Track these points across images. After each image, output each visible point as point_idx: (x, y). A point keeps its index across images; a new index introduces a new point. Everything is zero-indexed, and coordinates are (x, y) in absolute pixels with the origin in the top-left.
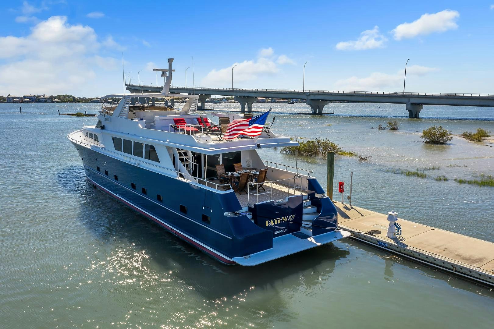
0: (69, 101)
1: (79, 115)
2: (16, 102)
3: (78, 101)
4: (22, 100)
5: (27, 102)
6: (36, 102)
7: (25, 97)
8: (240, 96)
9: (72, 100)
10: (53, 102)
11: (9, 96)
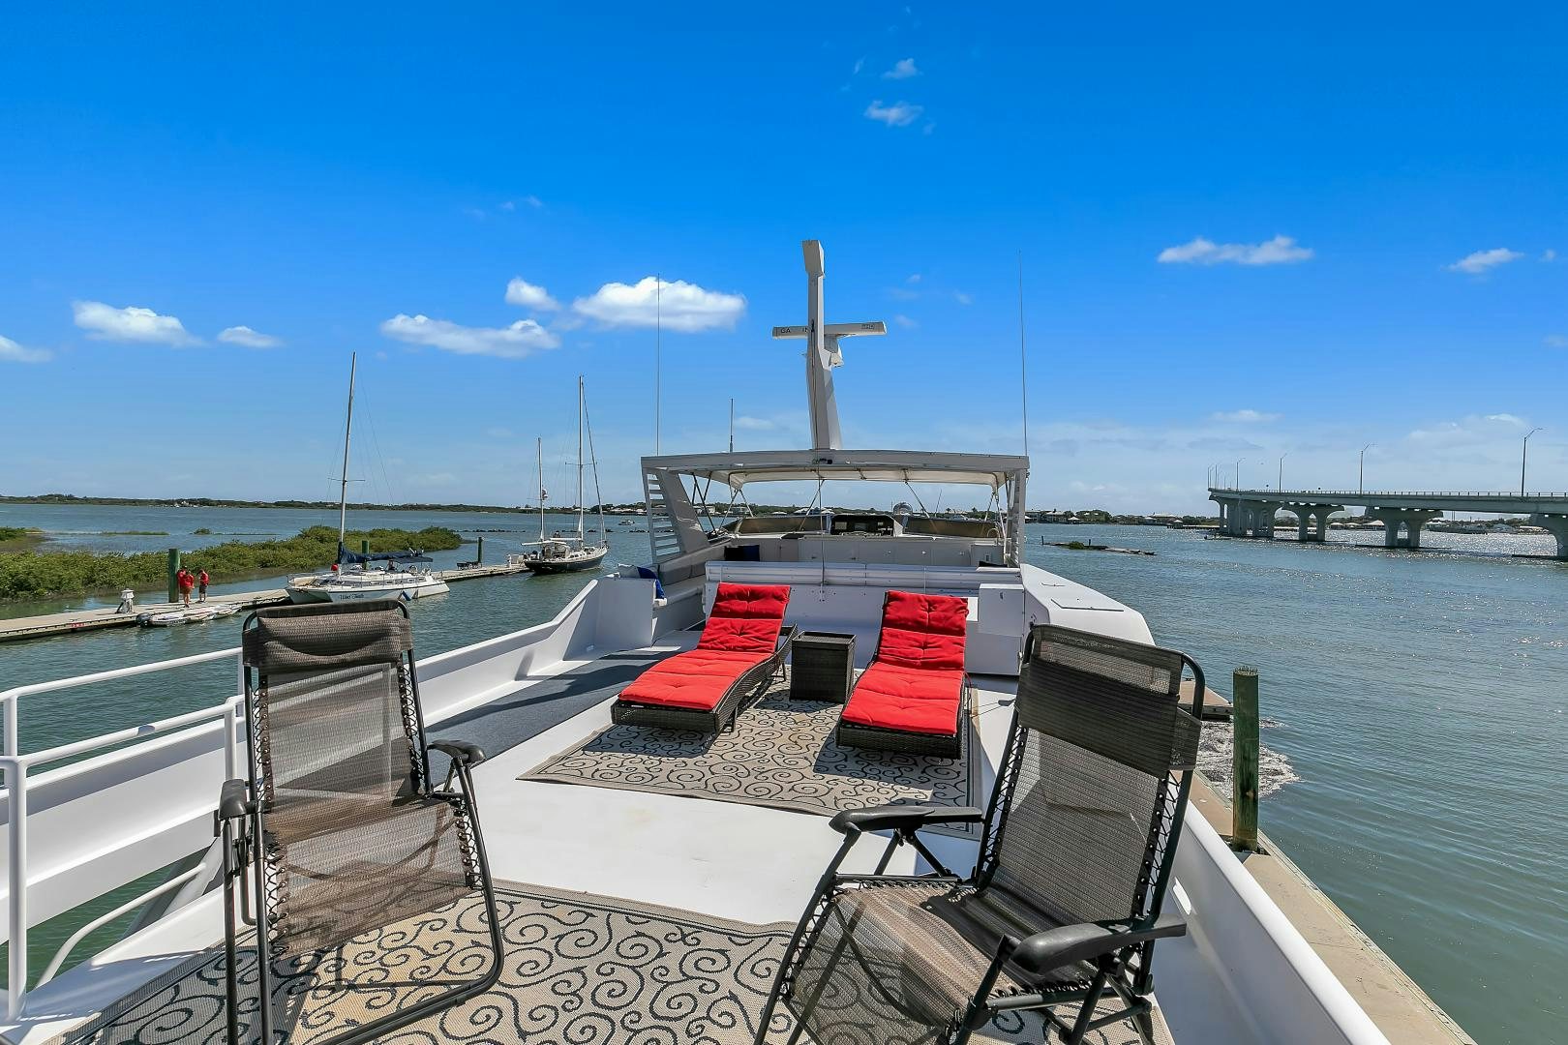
0: (1098, 521)
1: (1075, 546)
3: (1115, 521)
6: (1041, 521)
8: (1552, 515)
9: (1103, 518)
10: (1068, 522)
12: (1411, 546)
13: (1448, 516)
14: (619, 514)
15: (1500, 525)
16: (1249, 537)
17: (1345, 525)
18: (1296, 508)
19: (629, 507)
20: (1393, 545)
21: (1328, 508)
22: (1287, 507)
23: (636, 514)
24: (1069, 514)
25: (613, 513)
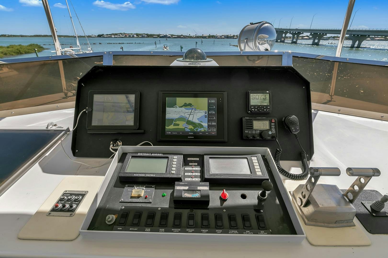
2: (218, 38)
4: (221, 37)
5: (223, 38)
6: (227, 38)
7: (222, 36)
8: (354, 35)
10: (234, 38)
11: (217, 35)
12: (317, 44)
13: (329, 35)
14: (106, 37)
15: (331, 38)
16: (279, 42)
17: (303, 38)
18: (293, 34)
19: (109, 35)
20: (314, 44)
21: (299, 33)
22: (290, 33)
23: (112, 37)
24: (234, 36)
25: (105, 37)
